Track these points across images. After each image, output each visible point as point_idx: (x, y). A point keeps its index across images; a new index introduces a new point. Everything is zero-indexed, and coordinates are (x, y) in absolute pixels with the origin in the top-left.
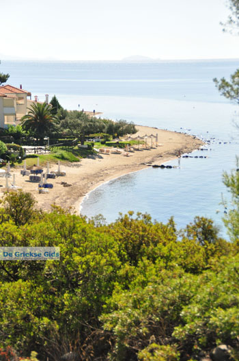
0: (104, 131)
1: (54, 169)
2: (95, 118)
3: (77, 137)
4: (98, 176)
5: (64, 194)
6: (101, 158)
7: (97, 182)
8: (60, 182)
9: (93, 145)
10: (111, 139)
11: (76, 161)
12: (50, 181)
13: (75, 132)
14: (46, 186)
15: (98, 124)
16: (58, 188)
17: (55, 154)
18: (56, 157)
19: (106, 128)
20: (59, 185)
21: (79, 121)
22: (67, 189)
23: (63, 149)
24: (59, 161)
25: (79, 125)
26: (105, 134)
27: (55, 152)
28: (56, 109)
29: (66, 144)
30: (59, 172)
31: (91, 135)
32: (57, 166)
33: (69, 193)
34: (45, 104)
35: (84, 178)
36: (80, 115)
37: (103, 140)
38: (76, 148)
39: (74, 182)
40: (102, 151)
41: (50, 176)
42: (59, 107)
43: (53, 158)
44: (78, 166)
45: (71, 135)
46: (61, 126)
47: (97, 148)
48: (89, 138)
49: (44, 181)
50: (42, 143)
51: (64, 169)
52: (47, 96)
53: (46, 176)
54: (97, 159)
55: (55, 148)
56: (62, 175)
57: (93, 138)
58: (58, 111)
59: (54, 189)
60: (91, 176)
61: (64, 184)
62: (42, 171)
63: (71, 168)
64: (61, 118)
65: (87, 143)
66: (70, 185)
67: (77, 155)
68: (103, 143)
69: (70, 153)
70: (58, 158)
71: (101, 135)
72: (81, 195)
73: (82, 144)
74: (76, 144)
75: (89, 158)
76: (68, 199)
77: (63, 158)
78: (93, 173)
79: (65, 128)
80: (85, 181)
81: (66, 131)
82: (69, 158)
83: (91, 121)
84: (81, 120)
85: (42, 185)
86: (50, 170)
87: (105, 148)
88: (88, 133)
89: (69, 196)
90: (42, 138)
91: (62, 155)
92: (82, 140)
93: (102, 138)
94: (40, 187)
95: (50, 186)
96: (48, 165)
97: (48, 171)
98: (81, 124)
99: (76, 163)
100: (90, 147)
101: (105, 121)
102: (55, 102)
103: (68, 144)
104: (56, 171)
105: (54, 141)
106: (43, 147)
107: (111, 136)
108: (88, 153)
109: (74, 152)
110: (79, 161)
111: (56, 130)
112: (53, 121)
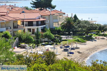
0: (97, 29)
1: (75, 45)
2: (93, 23)
3: (85, 32)
4: (94, 49)
5: (79, 56)
6: (96, 41)
7: (94, 51)
8: (77, 51)
9: (92, 35)
10: (101, 32)
11: (84, 42)
12: (72, 51)
13: (84, 29)
14: (71, 53)
15: (94, 26)
16: (76, 54)
17: (75, 39)
18: (75, 40)
19: (98, 27)
20: (77, 53)
21: (86, 25)
22: (80, 54)
23: (78, 37)
24: (77, 42)
25: (85, 26)
26: (98, 31)
27: (75, 38)
28: (76, 20)
29: (80, 35)
30: (76, 47)
31: (91, 31)
32: (76, 44)
33: (81, 56)
34: (71, 18)
35: (88, 50)
36: (86, 22)
37: (96, 33)
38: (84, 36)
39: (83, 51)
40: (96, 38)
41: (72, 49)
42: (77, 19)
43: (74, 41)
44: (85, 44)
45: (82, 31)
46: (78, 27)
47: (94, 37)
48: (90, 32)
49: (70, 51)
50: (69, 34)
51: (79, 46)
52: (72, 14)
53: (71, 49)
54: (94, 41)
55: (75, 37)
56: (78, 48)
57: (92, 32)
58: (77, 21)
59: (74, 54)
60: (91, 49)
61: (79, 52)
62: (69, 47)
63: (82, 45)
64: (78, 24)
65: (89, 34)
66: (81, 53)
67: (85, 40)
68: (96, 34)
69: (82, 39)
70: (76, 41)
71: (96, 31)
72: (86, 57)
73: (87, 35)
74: (84, 35)
75: (90, 41)
76: (80, 59)
77: (78, 41)
78: (92, 47)
79: (80, 28)
80: (88, 51)
81: (80, 29)
82: (81, 41)
83: (91, 25)
84: (87, 24)
85: (69, 52)
86: (73, 46)
87: (98, 37)
88: (90, 30)
89: (81, 58)
90: (69, 33)
91: (78, 39)
92: (87, 33)
93: (96, 32)
94: (68, 53)
95: (73, 53)
96: (72, 44)
97: (72, 47)
98: (87, 26)
99: (84, 43)
100: (91, 36)
101: (98, 25)
102: (75, 17)
103: (81, 35)
104: (75, 46)
105: (75, 33)
106: (70, 36)
107: (101, 31)
108: (90, 39)
109: (83, 38)
110: (85, 42)
111: (76, 29)
112: (74, 25)
